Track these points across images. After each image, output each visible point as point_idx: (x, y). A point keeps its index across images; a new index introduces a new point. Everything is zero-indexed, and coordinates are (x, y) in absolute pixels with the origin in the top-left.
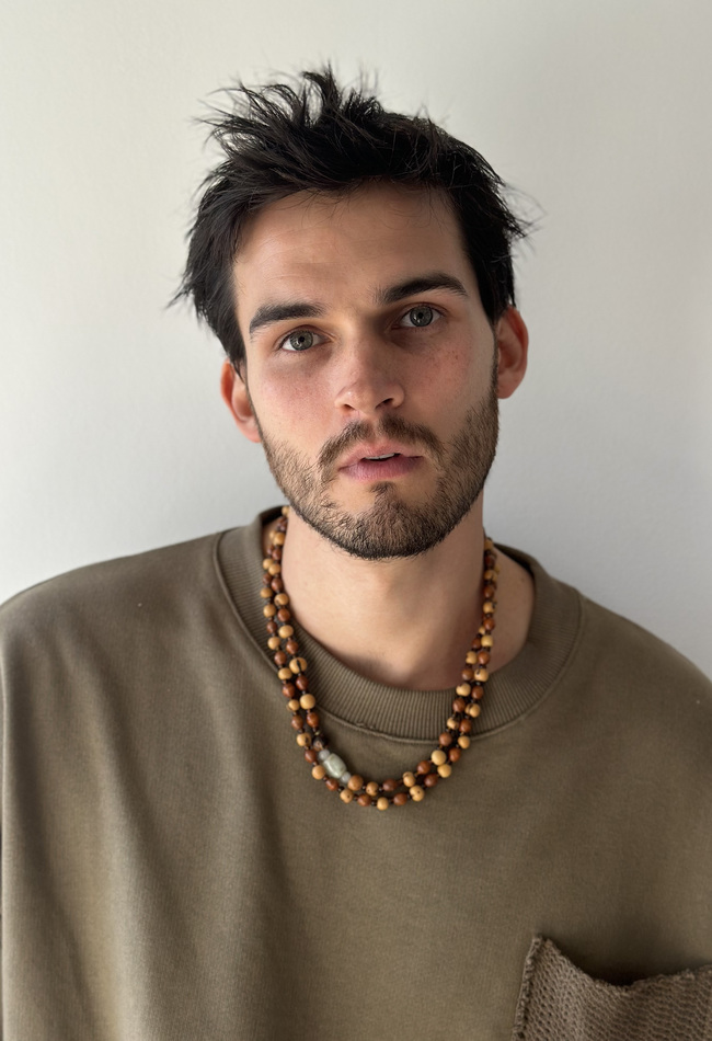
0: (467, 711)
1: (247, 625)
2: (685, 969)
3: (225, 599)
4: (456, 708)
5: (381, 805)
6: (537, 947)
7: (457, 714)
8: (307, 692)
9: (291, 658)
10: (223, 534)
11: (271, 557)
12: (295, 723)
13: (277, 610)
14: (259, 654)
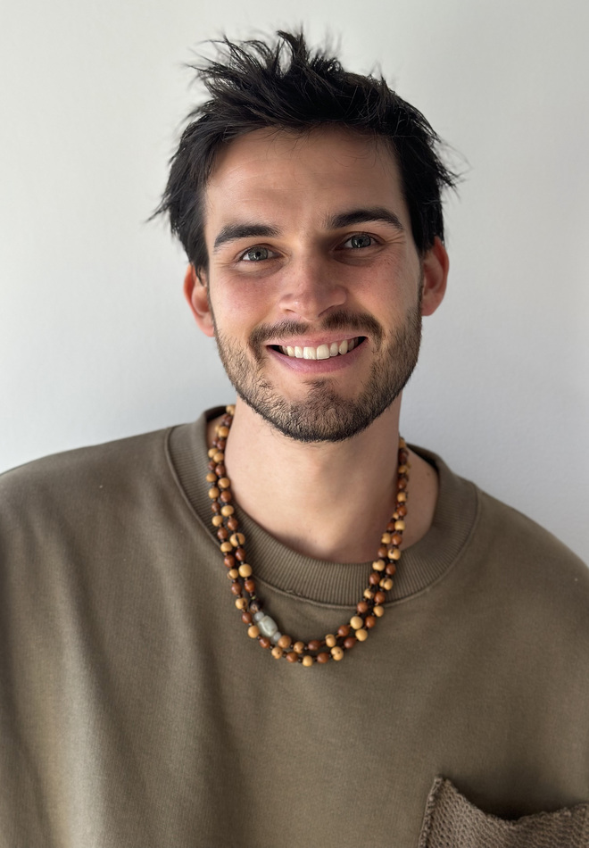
0: (382, 584)
1: (193, 505)
2: (562, 808)
3: (175, 484)
4: (372, 580)
5: (306, 662)
6: (438, 786)
7: (373, 586)
8: (245, 563)
9: (232, 533)
10: (174, 428)
11: (216, 447)
12: (234, 589)
13: (220, 492)
14: (203, 530)
